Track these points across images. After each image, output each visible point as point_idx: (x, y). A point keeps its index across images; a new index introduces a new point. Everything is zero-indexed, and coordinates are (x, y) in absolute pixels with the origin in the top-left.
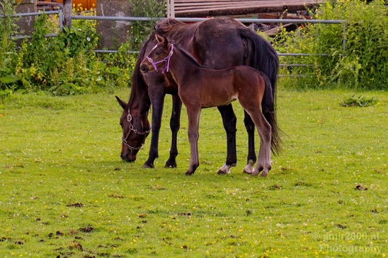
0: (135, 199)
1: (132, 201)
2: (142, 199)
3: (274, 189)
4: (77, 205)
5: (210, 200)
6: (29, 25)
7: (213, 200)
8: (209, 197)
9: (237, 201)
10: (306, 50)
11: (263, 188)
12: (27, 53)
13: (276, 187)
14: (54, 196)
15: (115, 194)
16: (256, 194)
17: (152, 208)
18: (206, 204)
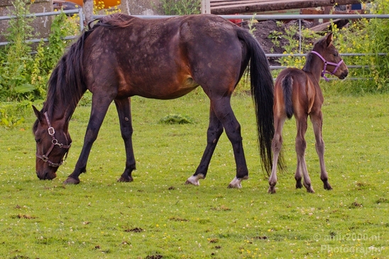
0: (200, 222)
1: (197, 224)
2: (208, 221)
3: (354, 208)
4: (136, 230)
5: (285, 221)
6: (45, 26)
7: (288, 221)
8: (284, 217)
9: (316, 222)
10: (361, 50)
11: (341, 207)
12: (44, 59)
13: (355, 205)
14: (107, 220)
15: (177, 217)
16: (336, 214)
17: (222, 231)
18: (282, 226)
